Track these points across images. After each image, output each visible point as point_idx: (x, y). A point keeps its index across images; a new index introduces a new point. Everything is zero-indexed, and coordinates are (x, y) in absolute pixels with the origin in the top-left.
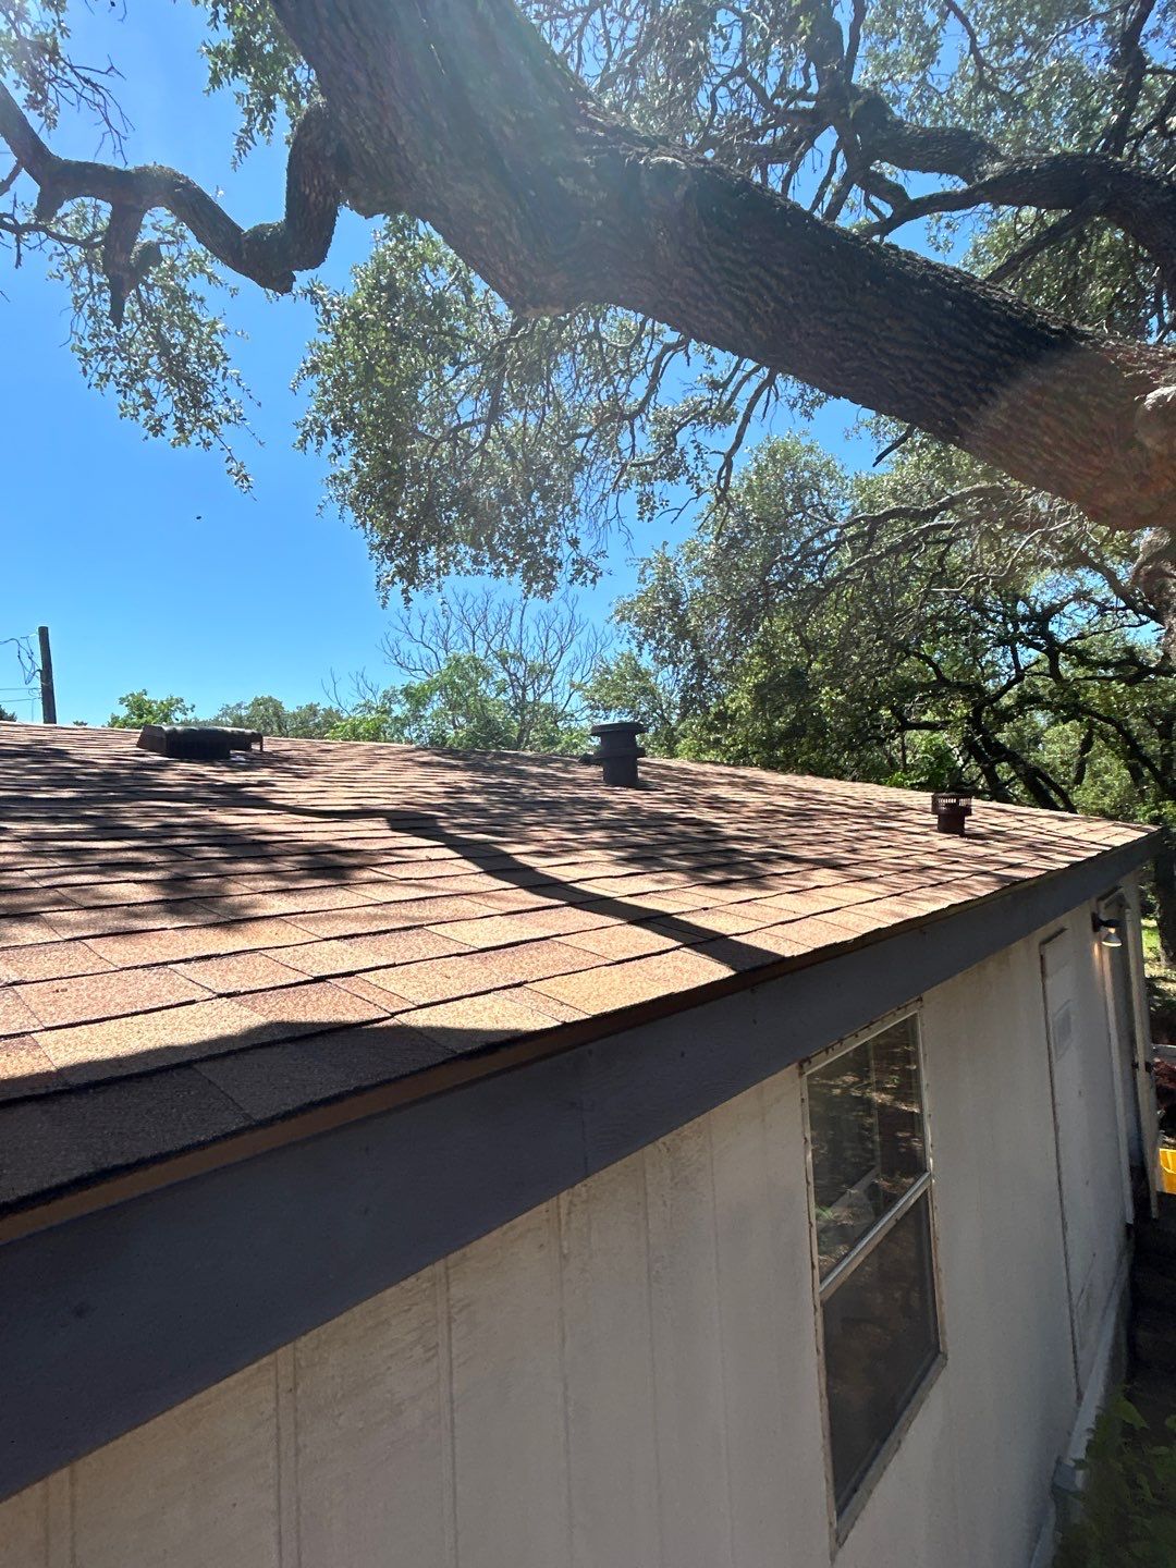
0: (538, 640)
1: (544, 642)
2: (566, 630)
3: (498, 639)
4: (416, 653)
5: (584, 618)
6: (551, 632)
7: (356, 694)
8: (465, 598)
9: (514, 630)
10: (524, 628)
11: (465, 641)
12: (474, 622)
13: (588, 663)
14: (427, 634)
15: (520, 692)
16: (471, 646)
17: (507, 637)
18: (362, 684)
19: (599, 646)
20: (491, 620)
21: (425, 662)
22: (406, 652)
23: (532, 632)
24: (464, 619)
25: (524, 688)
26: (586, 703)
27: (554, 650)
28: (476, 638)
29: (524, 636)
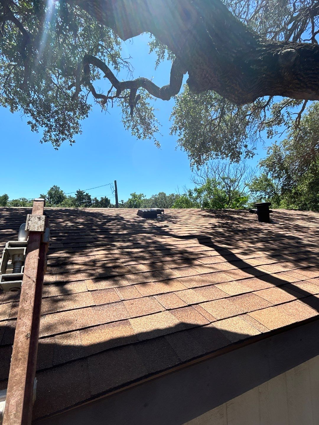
0: (234, 173)
1: (236, 173)
2: (243, 169)
3: (222, 174)
4: (199, 179)
5: (248, 165)
6: (238, 170)
7: (183, 191)
8: (212, 163)
9: (227, 171)
10: (230, 170)
12: (215, 169)
13: (250, 178)
14: (202, 174)
15: (229, 188)
16: (214, 176)
17: (224, 173)
18: (185, 189)
19: (253, 173)
20: (220, 168)
21: (201, 181)
22: (197, 179)
23: (232, 171)
24: (212, 169)
25: (230, 187)
26: (250, 190)
27: (238, 175)
28: (216, 174)
29: (230, 172)
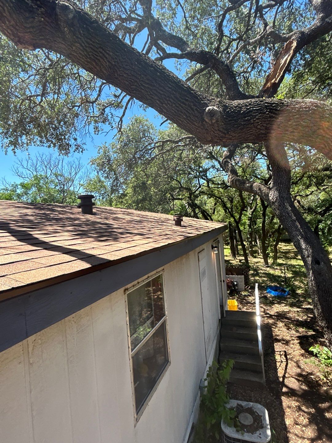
0: (68, 170)
1: (70, 171)
2: (77, 168)
3: (55, 169)
4: (25, 172)
5: (83, 164)
6: (72, 168)
7: (2, 185)
8: (42, 155)
9: (60, 166)
10: (63, 166)
11: (44, 170)
12: (46, 163)
13: (85, 178)
14: (29, 166)
15: (62, 186)
16: (45, 171)
17: (57, 169)
18: (4, 182)
19: (89, 174)
20: (52, 162)
21: (28, 175)
22: (21, 171)
23: (66, 167)
24: (42, 162)
25: (64, 185)
26: (84, 190)
27: (73, 174)
28: (47, 169)
29: (63, 168)
